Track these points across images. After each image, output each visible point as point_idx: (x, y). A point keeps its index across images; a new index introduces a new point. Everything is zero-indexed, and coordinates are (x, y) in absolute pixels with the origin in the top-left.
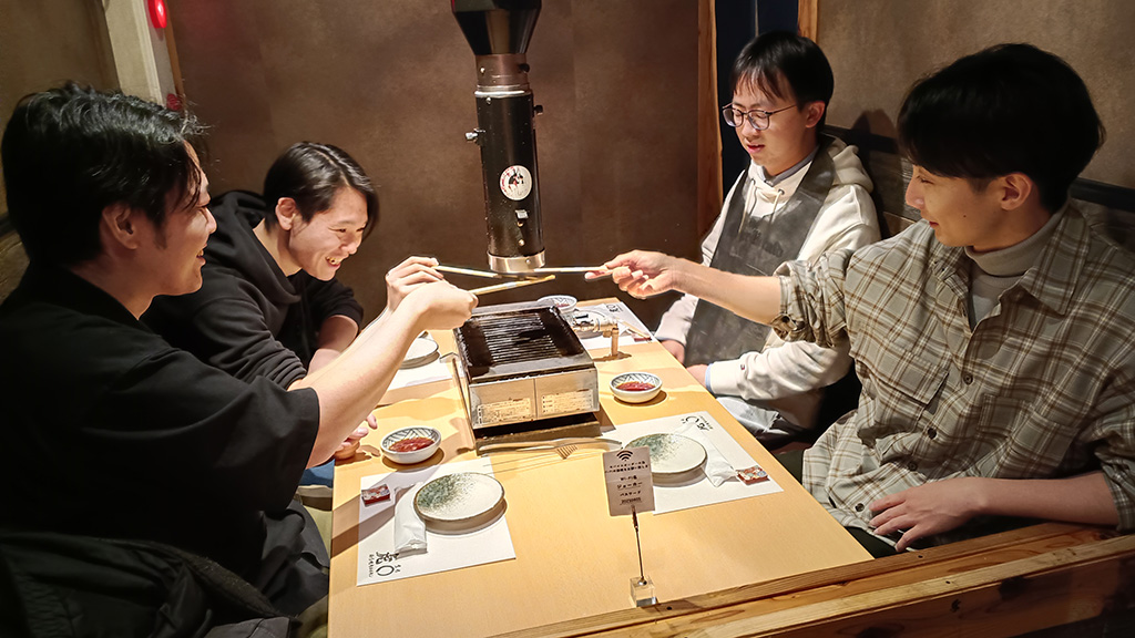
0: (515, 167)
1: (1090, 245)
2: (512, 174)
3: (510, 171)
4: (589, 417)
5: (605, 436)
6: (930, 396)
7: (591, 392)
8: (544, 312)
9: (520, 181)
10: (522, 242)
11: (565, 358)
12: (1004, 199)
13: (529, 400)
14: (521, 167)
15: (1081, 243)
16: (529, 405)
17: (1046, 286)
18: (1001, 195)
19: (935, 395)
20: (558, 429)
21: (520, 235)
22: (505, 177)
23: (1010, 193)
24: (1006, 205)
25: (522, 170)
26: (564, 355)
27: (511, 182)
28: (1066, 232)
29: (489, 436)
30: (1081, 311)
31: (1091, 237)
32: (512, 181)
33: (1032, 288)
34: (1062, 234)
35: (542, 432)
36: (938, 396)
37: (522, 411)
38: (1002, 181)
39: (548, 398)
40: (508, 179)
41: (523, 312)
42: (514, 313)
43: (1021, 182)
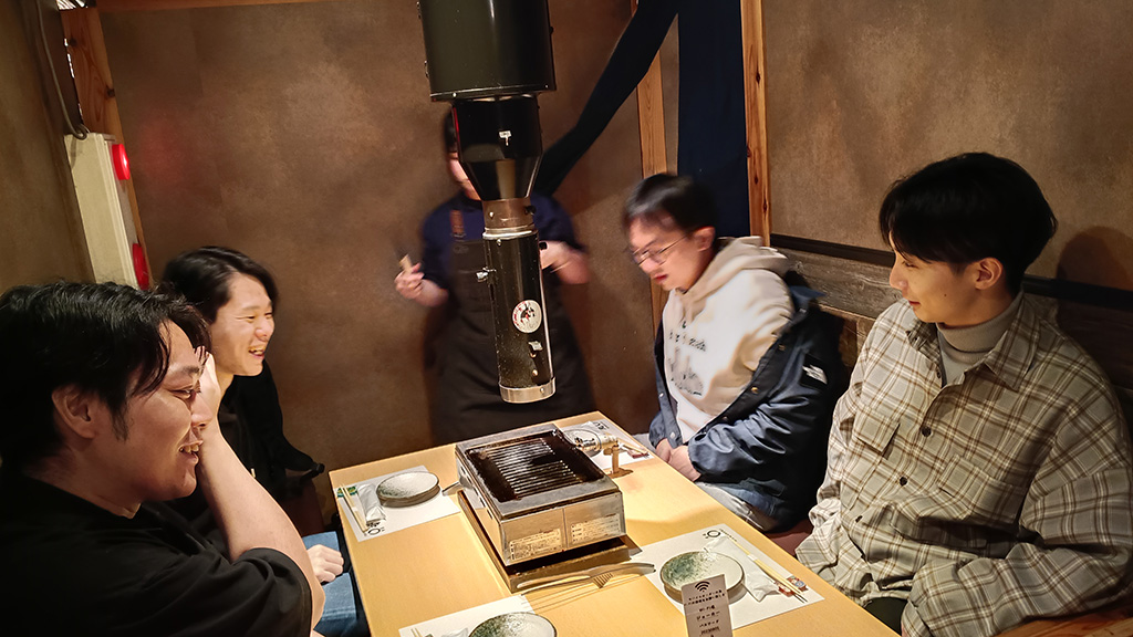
0: (526, 302)
1: (1039, 332)
2: (524, 308)
3: (522, 306)
4: (617, 541)
5: (635, 559)
6: (884, 444)
7: (617, 516)
8: (547, 435)
9: (531, 314)
10: (535, 372)
11: (588, 484)
12: (978, 280)
13: (559, 530)
14: (531, 301)
15: (1033, 330)
16: (559, 536)
17: (1006, 365)
18: (975, 277)
19: (889, 443)
20: (589, 557)
21: (534, 365)
22: (517, 312)
23: (983, 275)
24: (979, 285)
25: (532, 304)
26: (585, 481)
27: (523, 316)
28: (1023, 319)
29: (522, 571)
30: (1034, 391)
31: (1041, 325)
32: (524, 314)
33: (994, 366)
34: (1020, 320)
35: (574, 561)
36: (891, 442)
37: (553, 542)
38: (977, 265)
39: (578, 526)
40: (520, 313)
41: (528, 438)
42: (518, 440)
43: (992, 265)
